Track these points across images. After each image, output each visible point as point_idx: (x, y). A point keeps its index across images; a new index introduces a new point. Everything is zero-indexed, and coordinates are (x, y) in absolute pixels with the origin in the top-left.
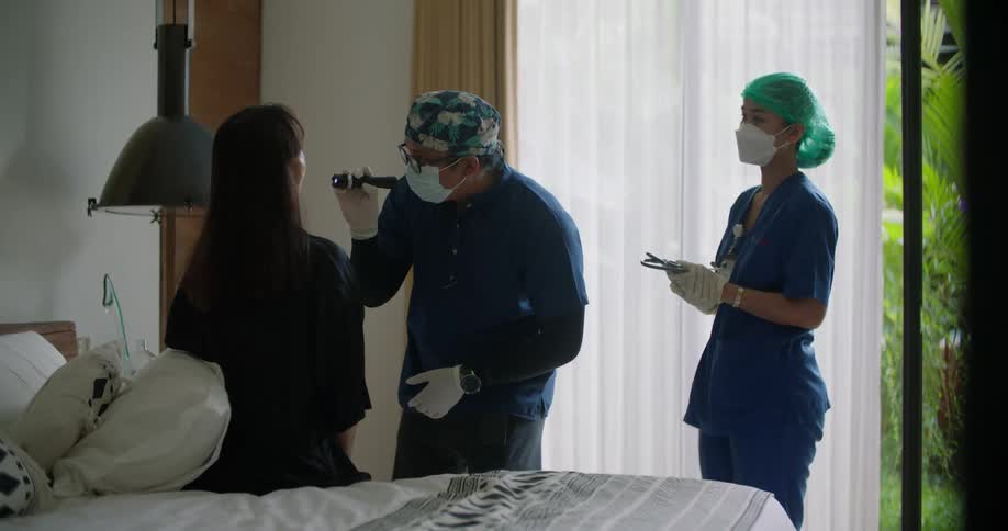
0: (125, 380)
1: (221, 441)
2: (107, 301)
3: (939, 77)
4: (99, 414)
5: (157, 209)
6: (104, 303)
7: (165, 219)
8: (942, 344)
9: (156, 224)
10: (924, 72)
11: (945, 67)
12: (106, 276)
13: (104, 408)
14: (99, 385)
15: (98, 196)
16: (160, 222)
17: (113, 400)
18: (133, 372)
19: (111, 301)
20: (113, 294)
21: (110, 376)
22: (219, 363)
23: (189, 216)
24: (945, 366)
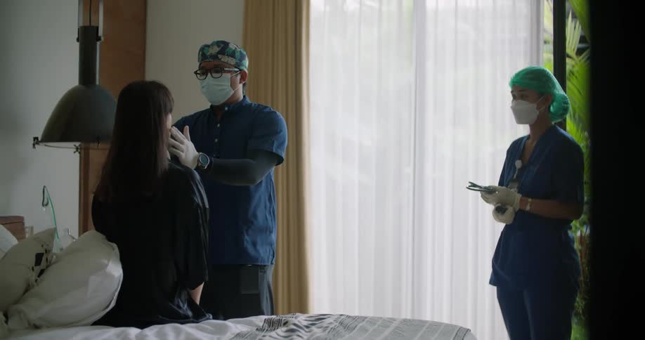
0: (55, 254)
1: (117, 294)
2: (45, 203)
3: (576, 64)
4: (39, 276)
5: (78, 144)
6: (43, 205)
7: (83, 151)
8: (579, 234)
9: (77, 154)
10: (568, 60)
11: (581, 57)
12: (45, 187)
13: (42, 272)
14: (39, 258)
15: (40, 135)
16: (80, 153)
17: (48, 267)
18: (61, 249)
19: (47, 204)
20: (49, 198)
21: (46, 251)
22: (117, 244)
23: (98, 149)
24: (580, 247)
